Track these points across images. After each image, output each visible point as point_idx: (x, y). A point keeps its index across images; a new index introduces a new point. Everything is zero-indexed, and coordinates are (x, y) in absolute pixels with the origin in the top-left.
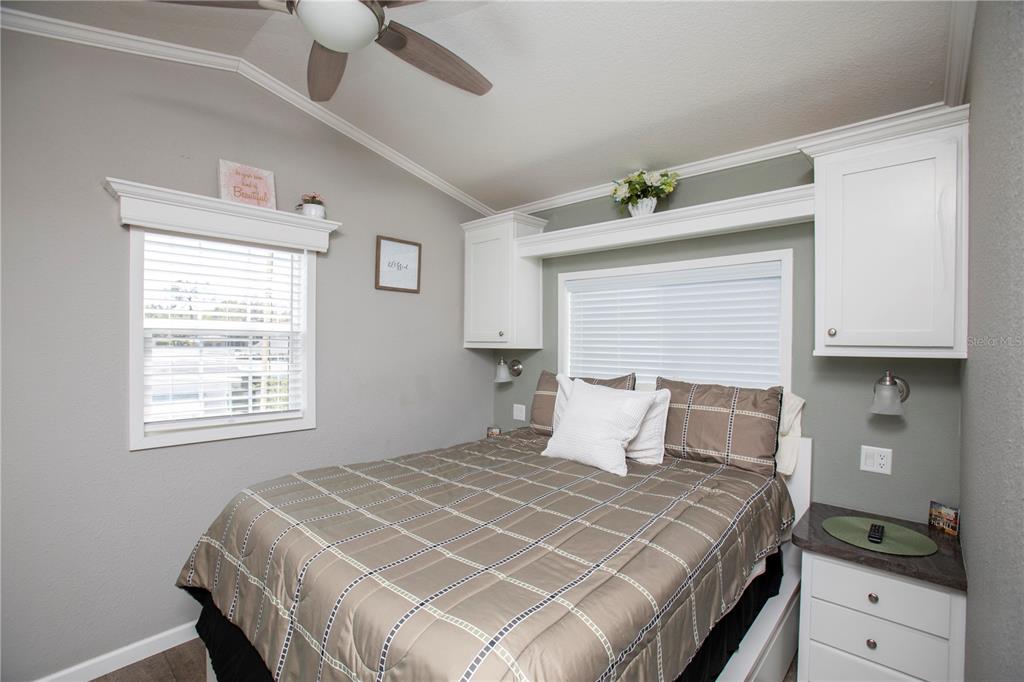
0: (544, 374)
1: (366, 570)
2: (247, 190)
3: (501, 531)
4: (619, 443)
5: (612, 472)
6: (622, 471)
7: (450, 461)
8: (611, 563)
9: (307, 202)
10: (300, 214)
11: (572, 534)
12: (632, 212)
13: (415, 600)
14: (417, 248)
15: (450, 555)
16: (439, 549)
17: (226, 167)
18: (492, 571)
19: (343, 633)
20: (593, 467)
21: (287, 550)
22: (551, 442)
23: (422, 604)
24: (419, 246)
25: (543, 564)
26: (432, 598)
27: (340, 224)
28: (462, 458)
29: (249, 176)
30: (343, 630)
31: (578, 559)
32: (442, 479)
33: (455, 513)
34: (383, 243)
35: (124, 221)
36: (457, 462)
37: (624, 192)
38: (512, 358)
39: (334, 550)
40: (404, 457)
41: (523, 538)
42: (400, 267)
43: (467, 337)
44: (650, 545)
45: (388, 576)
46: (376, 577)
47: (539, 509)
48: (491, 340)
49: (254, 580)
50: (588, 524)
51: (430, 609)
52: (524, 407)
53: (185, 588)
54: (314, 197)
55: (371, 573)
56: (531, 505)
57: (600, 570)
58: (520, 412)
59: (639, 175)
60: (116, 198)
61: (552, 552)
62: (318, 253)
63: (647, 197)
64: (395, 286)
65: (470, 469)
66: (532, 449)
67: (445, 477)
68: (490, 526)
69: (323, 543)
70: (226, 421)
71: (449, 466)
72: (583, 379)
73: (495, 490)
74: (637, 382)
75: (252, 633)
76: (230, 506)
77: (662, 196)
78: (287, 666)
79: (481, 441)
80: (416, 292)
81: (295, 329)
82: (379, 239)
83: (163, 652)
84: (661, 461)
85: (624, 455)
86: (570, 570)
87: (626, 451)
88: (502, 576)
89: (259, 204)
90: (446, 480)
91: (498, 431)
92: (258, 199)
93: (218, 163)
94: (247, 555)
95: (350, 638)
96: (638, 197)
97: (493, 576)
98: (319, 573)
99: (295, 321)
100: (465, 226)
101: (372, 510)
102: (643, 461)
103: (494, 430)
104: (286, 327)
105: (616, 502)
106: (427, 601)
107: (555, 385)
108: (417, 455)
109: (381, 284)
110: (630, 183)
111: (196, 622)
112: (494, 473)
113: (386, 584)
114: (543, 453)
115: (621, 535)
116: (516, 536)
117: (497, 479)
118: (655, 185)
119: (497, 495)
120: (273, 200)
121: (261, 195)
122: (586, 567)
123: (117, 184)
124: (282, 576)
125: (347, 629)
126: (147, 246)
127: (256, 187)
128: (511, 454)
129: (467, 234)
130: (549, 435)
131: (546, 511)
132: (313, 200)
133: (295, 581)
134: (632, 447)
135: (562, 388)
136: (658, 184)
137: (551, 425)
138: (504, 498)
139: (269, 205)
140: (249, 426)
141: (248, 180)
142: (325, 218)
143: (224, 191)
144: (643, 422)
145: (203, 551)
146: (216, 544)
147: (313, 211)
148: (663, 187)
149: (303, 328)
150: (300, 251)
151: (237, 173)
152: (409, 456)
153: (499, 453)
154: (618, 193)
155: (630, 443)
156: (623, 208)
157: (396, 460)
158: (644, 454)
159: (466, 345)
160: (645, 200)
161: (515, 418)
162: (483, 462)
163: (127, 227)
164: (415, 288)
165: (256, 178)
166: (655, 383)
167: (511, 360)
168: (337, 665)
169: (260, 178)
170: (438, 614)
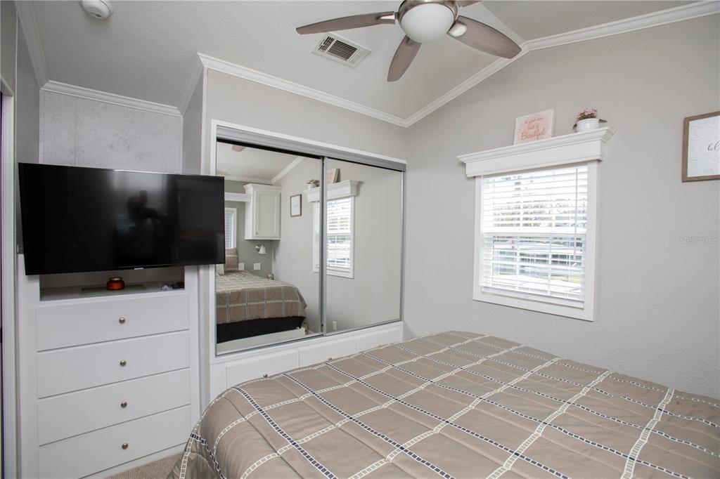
2: (531, 132)
9: (581, 119)
10: (576, 132)
17: (519, 122)
29: (534, 121)
60: (464, 166)
62: (598, 161)
89: (538, 139)
93: (515, 121)
109: (690, 175)
120: (551, 131)
123: (462, 158)
127: (537, 127)
139: (547, 136)
140: (550, 305)
141: (533, 124)
143: (516, 139)
147: (588, 125)
151: (526, 123)
165: (539, 120)
169: (541, 119)
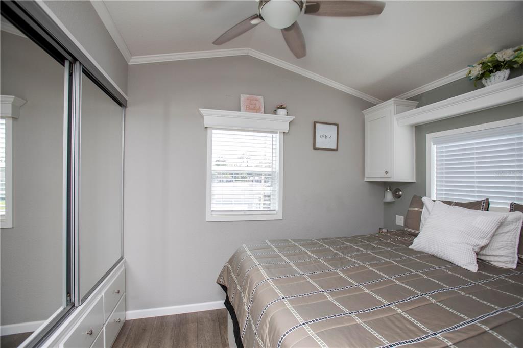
0: (415, 197)
1: (281, 296)
2: (252, 106)
3: (367, 291)
4: (471, 248)
5: (464, 267)
6: (474, 268)
7: (349, 244)
8: (446, 335)
9: (279, 108)
10: (276, 114)
11: (420, 305)
12: (486, 84)
13: (301, 320)
14: (336, 127)
15: (331, 299)
16: (325, 293)
17: (243, 97)
18: (353, 315)
19: (264, 326)
20: (448, 261)
21: (250, 277)
22: (416, 240)
23: (304, 324)
24: (337, 125)
25: (390, 320)
26: (310, 322)
27: (294, 117)
28: (356, 243)
29: (253, 100)
30: (264, 325)
31: (419, 324)
32: (340, 253)
33: (342, 274)
34: (318, 126)
35: (206, 126)
36: (352, 245)
37: (477, 70)
38: (396, 187)
39: (270, 282)
40: (323, 239)
41: (381, 299)
42: (326, 137)
43: (366, 175)
44: (490, 332)
45: (291, 302)
46: (286, 301)
47: (398, 282)
48: (380, 177)
49: (239, 288)
50: (433, 301)
51: (307, 328)
52: (403, 217)
53: (219, 284)
54: (282, 106)
55: (283, 298)
56: (392, 279)
57: (436, 338)
58: (400, 220)
59: (492, 56)
60: (202, 117)
61: (400, 314)
62: (284, 132)
63: (499, 70)
64: (324, 148)
65: (358, 250)
66: (404, 244)
67: (342, 253)
68: (361, 287)
69: (266, 277)
70: (242, 213)
71: (346, 248)
72: (442, 201)
73: (370, 265)
74: (490, 205)
75: (237, 312)
76: (237, 252)
77: (515, 66)
78: (245, 335)
79: (371, 235)
80: (337, 150)
81: (274, 170)
82: (315, 123)
83: (216, 310)
84: (514, 267)
85: (475, 256)
86: (411, 331)
87: (477, 254)
88: (359, 321)
89: (257, 113)
90: (343, 255)
91: (386, 230)
92: (256, 110)
93: (240, 96)
94: (238, 275)
95: (267, 330)
96: (491, 72)
97: (353, 320)
98: (261, 291)
99: (274, 166)
100: (364, 112)
101: (296, 265)
102: (495, 264)
103: (383, 230)
104: (270, 170)
105: (462, 290)
106: (307, 323)
107: (422, 205)
108: (330, 238)
109: (316, 147)
110: (483, 63)
111: (224, 301)
112: (373, 254)
113: (289, 306)
114: (410, 247)
115: (462, 316)
116: (377, 297)
117: (374, 258)
118: (507, 59)
119: (371, 269)
120: (263, 110)
121: (258, 107)
122: (425, 332)
123: (203, 111)
124: (247, 289)
125: (266, 325)
126: (214, 135)
127: (255, 104)
128: (387, 245)
129: (366, 117)
130: (416, 235)
131: (402, 284)
132: (281, 107)
133: (251, 293)
134: (484, 252)
135: (426, 206)
136: (511, 58)
137: (419, 230)
138: (375, 271)
139: (261, 112)
141: (252, 102)
142: (287, 115)
143: (242, 108)
144: (494, 235)
145: (226, 270)
146: (230, 267)
147: (282, 112)
148: (516, 59)
149: (277, 170)
150: (276, 133)
151: (248, 99)
152: (326, 239)
153: (381, 243)
154: (472, 73)
155: (482, 248)
156: (477, 82)
157: (318, 240)
158: (496, 259)
159: (365, 180)
160: (498, 73)
161: (397, 223)
162: (367, 247)
163: (206, 128)
164: (335, 148)
165: (255, 100)
166: (509, 207)
167: (394, 189)
168: (261, 343)
169: (257, 100)
170: (311, 332)
